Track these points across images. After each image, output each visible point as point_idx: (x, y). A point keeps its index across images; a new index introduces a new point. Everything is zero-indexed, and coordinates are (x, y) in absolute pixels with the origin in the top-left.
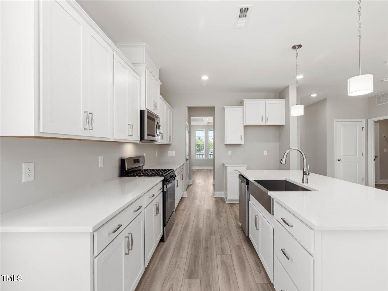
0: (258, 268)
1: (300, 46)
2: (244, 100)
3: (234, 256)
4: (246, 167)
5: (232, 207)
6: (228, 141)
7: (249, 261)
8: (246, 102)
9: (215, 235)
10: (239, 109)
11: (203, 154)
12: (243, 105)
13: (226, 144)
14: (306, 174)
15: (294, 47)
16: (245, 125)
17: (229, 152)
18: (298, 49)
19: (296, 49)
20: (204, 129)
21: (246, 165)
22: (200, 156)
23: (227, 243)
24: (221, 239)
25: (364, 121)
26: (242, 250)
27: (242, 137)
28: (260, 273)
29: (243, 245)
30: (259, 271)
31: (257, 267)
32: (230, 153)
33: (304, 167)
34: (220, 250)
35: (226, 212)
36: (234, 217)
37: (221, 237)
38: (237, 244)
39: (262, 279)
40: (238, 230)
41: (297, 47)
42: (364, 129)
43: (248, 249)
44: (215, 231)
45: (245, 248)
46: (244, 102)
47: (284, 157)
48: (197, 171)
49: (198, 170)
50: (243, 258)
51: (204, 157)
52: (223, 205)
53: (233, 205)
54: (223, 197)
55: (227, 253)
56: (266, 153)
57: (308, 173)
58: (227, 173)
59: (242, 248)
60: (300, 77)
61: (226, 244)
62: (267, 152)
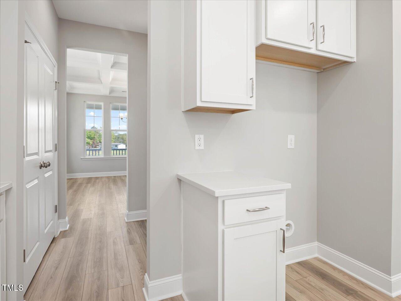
11: (99, 150)
17: (197, 136)
20: (102, 104)
22: (94, 152)
27: (252, 85)
32: (200, 141)
48: (87, 183)
49: (89, 180)
51: (101, 154)
56: (291, 142)
58: (220, 227)
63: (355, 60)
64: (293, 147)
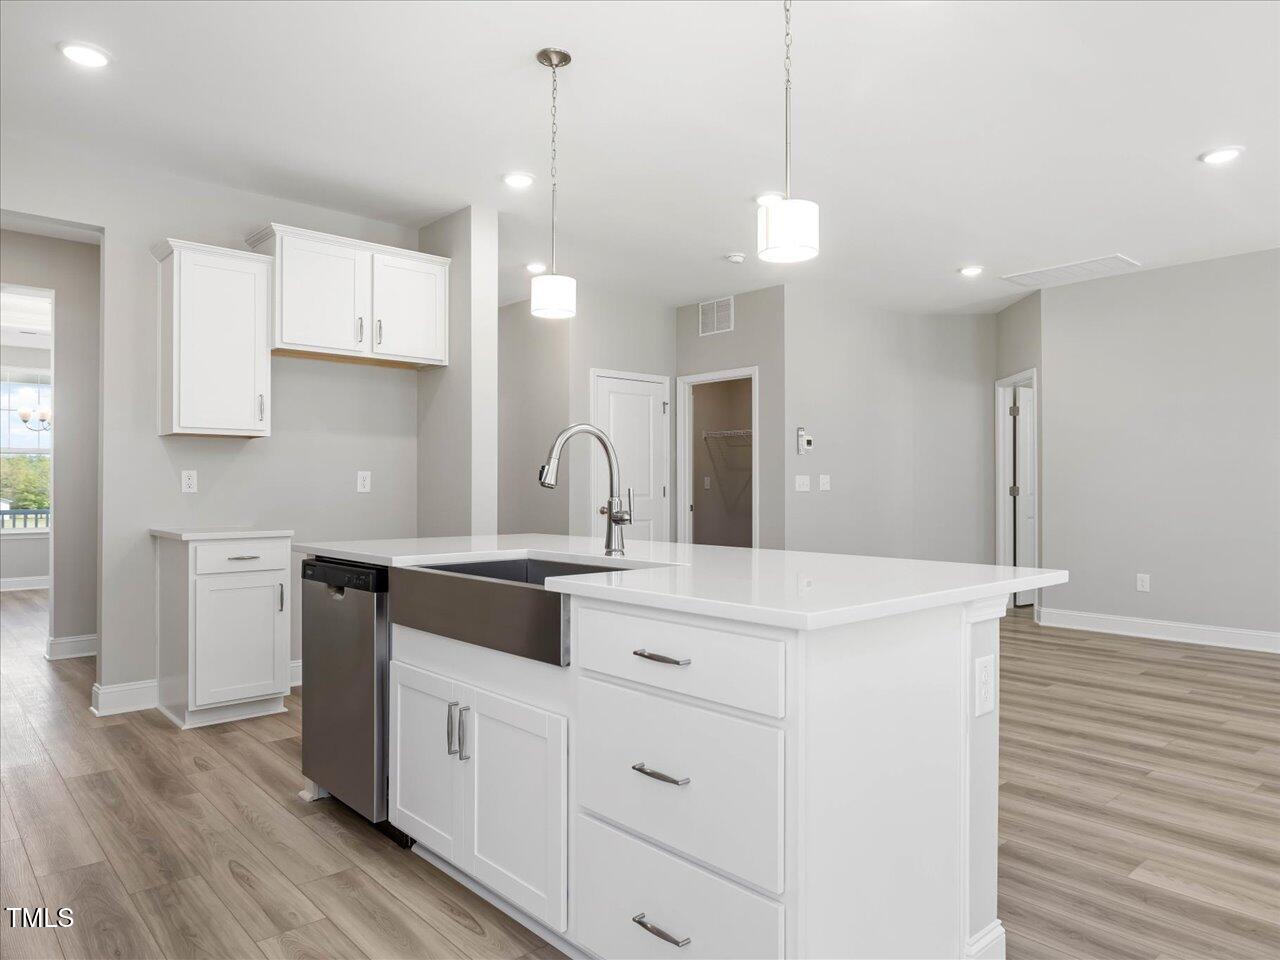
0: (466, 922)
1: (565, 58)
2: (276, 227)
3: (346, 920)
4: (289, 542)
5: (224, 742)
6: (188, 419)
7: (416, 910)
8: (286, 236)
9: (197, 872)
10: (251, 265)
12: (270, 252)
13: (176, 430)
14: (619, 521)
15: (544, 56)
16: (279, 345)
17: (185, 474)
18: (557, 66)
19: (551, 65)
21: (291, 533)
23: (282, 880)
24: (243, 878)
25: (667, 381)
26: (369, 887)
27: (262, 404)
28: (483, 933)
29: (364, 867)
30: (478, 930)
31: (458, 918)
32: (190, 480)
33: (612, 496)
34: (262, 916)
35: (202, 766)
36: (256, 778)
37: (238, 870)
38: (332, 870)
39: (502, 949)
40: (304, 819)
41: (555, 60)
42: (668, 407)
43: (391, 873)
44: (189, 855)
45: (378, 875)
46: (278, 236)
47: (550, 458)
50: (385, 910)
52: (171, 740)
53: (225, 731)
54: (152, 706)
55: (301, 919)
56: (364, 482)
57: (627, 517)
58: (192, 577)
59: (361, 878)
60: (519, 182)
61: (275, 886)
62: (368, 480)
63: (446, 363)
64: (368, 489)
